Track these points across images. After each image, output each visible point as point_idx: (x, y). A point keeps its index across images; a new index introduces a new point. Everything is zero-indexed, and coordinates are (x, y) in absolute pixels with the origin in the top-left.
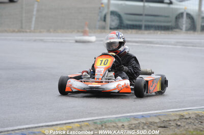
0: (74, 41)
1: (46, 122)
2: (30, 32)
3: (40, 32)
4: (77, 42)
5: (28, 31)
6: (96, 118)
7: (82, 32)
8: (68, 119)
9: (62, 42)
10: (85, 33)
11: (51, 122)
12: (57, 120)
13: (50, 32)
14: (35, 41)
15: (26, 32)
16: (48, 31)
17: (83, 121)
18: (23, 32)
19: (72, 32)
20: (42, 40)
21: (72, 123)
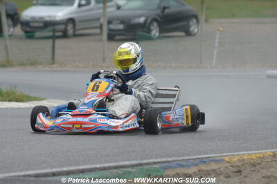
2: (211, 68)
5: (208, 66)
15: (207, 68)
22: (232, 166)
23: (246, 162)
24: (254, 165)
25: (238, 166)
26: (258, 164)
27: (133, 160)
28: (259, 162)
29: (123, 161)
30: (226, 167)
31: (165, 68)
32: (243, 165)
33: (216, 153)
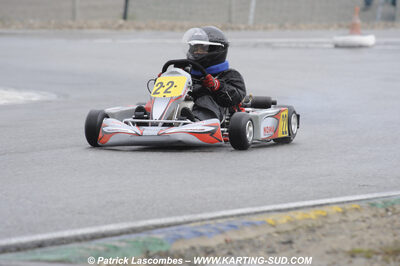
0: (332, 46)
1: (275, 203)
2: (246, 29)
3: (266, 28)
4: (337, 46)
5: (242, 26)
6: (376, 195)
7: (348, 27)
8: (318, 198)
9: (307, 47)
10: (353, 29)
11: (286, 202)
12: (297, 200)
13: (286, 28)
14: (256, 45)
15: (239, 29)
16: (282, 26)
17: (348, 202)
18: (232, 29)
19: (327, 28)
20: (268, 45)
21: (328, 204)
22: (278, 233)
23: (300, 224)
24: (311, 230)
25: (287, 232)
26: (319, 227)
27: (122, 220)
28: (320, 223)
29: (106, 223)
30: (269, 234)
31: (172, 29)
32: (295, 230)
33: (253, 206)
